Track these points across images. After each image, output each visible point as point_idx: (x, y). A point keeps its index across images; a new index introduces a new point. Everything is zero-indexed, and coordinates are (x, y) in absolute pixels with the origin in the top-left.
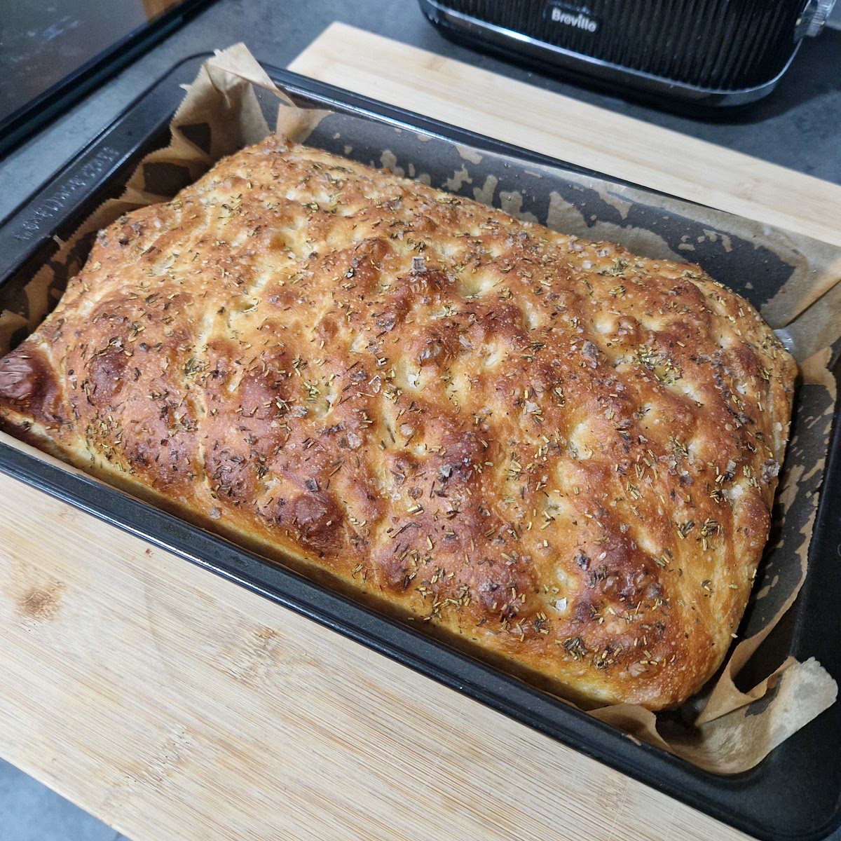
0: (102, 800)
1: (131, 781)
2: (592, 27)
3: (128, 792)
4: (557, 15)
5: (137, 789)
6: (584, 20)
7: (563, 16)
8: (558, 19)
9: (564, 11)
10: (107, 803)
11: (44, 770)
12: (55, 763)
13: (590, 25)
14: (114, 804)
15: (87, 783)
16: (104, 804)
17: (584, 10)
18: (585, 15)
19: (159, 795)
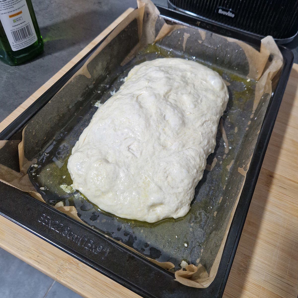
0: (57, 271)
1: (67, 264)
2: (233, 16)
3: (66, 268)
4: (220, 11)
5: (70, 267)
6: (230, 13)
7: (223, 12)
8: (221, 13)
9: (223, 10)
10: (58, 272)
11: (34, 260)
12: (39, 257)
13: (232, 15)
14: (61, 272)
15: (51, 265)
16: (57, 272)
17: (231, 10)
18: (231, 12)
19: (77, 269)
